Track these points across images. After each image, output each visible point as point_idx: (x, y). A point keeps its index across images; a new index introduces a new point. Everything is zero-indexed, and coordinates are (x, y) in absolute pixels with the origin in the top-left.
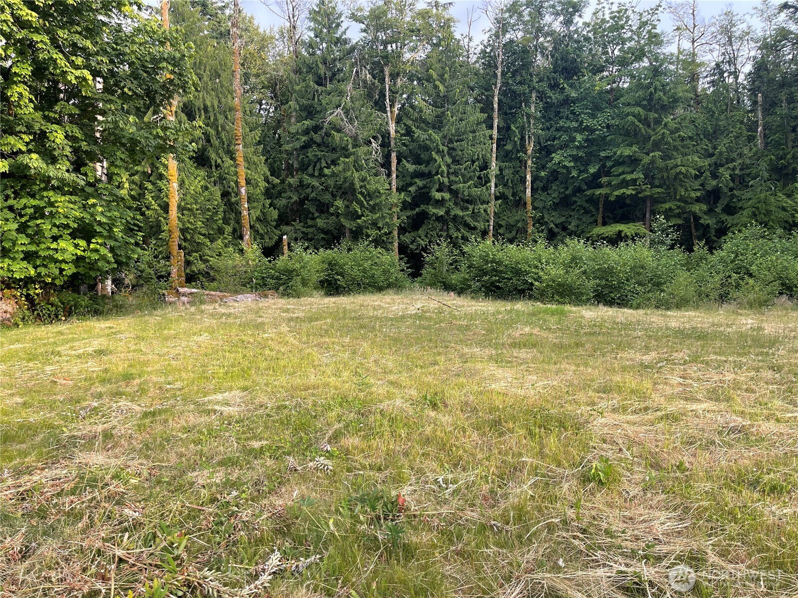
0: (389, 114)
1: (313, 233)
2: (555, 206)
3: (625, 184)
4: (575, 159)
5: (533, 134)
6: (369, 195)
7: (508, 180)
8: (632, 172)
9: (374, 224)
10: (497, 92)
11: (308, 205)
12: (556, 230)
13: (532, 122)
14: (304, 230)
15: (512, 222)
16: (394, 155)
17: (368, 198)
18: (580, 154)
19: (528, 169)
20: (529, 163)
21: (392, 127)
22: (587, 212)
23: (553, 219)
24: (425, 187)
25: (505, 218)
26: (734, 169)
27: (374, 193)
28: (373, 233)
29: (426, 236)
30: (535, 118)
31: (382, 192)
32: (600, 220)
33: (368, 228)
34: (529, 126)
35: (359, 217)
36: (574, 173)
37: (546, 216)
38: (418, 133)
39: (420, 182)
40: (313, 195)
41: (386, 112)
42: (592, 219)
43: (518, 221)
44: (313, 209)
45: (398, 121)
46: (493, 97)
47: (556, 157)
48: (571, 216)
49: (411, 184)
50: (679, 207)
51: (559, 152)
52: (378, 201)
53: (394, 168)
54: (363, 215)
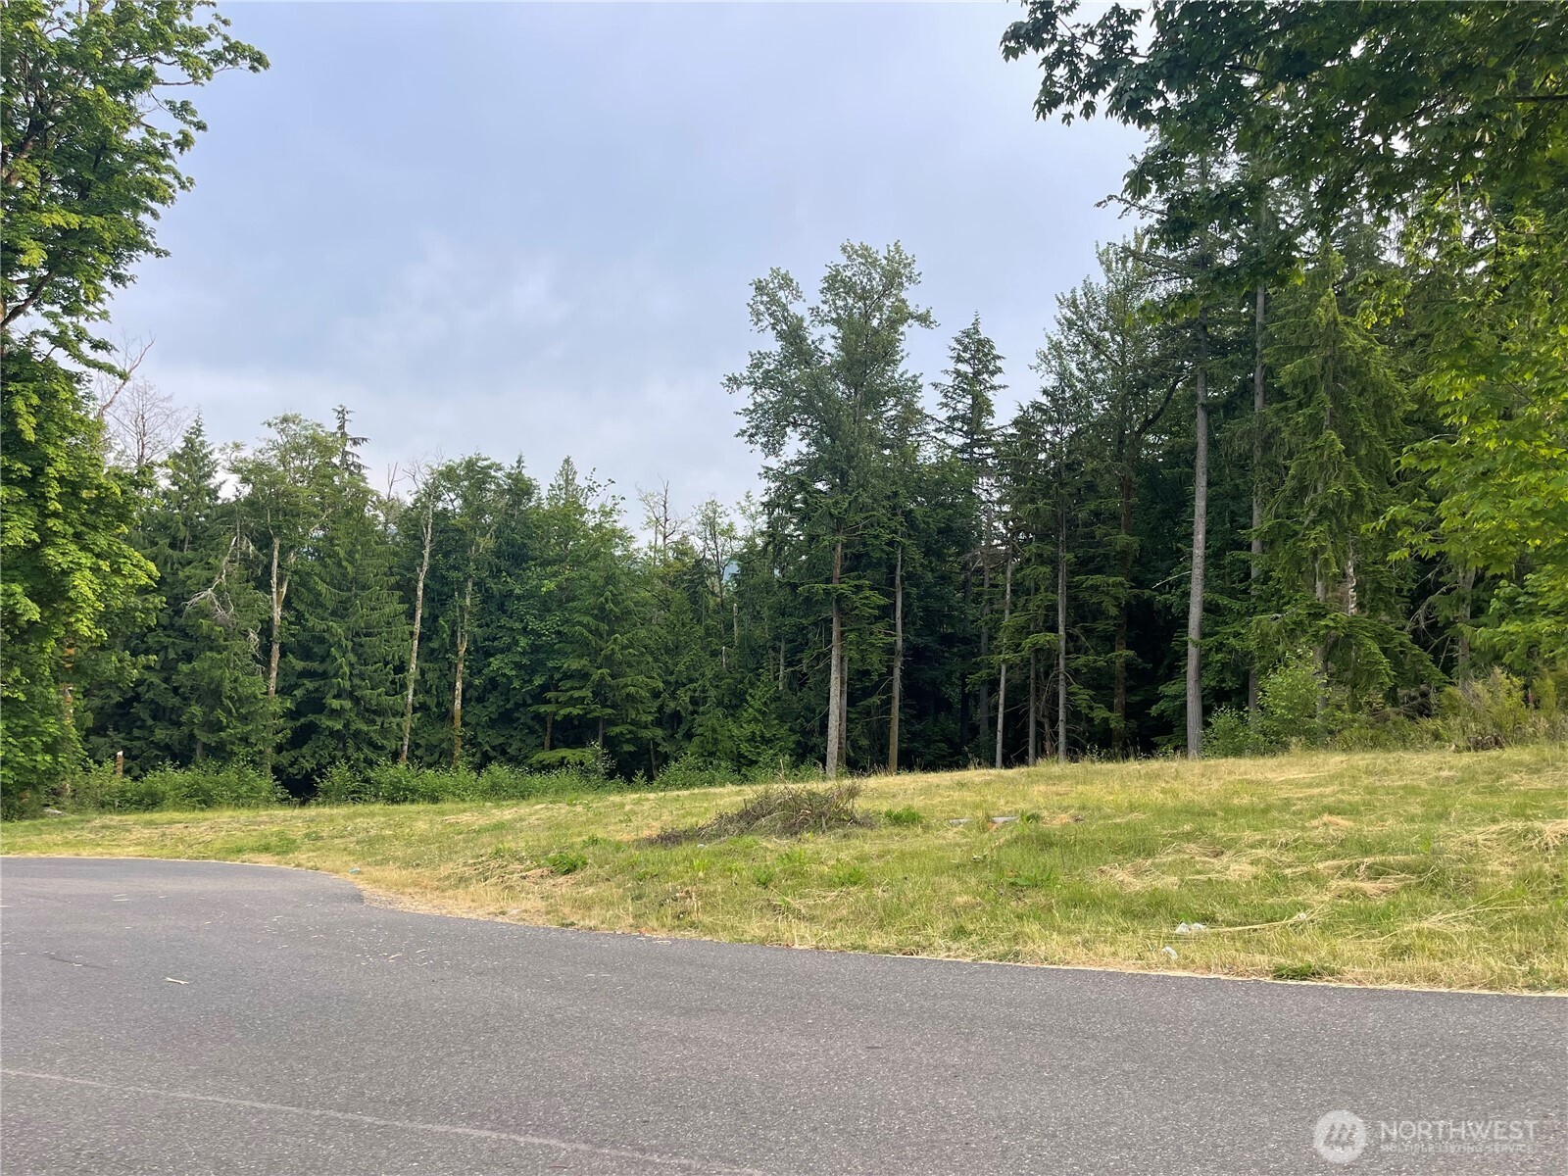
0: (275, 596)
1: (141, 748)
2: (492, 723)
3: (573, 702)
4: (518, 666)
5: (467, 631)
6: (241, 701)
7: (431, 686)
8: (581, 688)
9: (244, 740)
10: (422, 577)
11: (137, 708)
12: (493, 754)
13: (467, 616)
14: (127, 743)
15: (434, 741)
16: (276, 648)
17: (238, 705)
18: (524, 661)
19: (459, 675)
20: (461, 666)
21: (277, 613)
22: (532, 731)
23: (489, 739)
24: (316, 690)
25: (425, 735)
26: (695, 691)
27: (247, 698)
28: (241, 750)
29: (313, 756)
30: (470, 612)
31: (260, 697)
32: (547, 743)
33: (233, 744)
34: (462, 622)
35: (222, 729)
36: (516, 684)
37: (480, 735)
38: (312, 621)
39: (310, 685)
40: (150, 695)
41: (271, 593)
42: (539, 741)
43: (442, 741)
44: (145, 715)
45: (287, 604)
46: (417, 582)
47: (495, 663)
48: (512, 736)
49: (297, 686)
50: (630, 732)
51: (499, 656)
52: (252, 709)
53: (274, 665)
54: (228, 727)
